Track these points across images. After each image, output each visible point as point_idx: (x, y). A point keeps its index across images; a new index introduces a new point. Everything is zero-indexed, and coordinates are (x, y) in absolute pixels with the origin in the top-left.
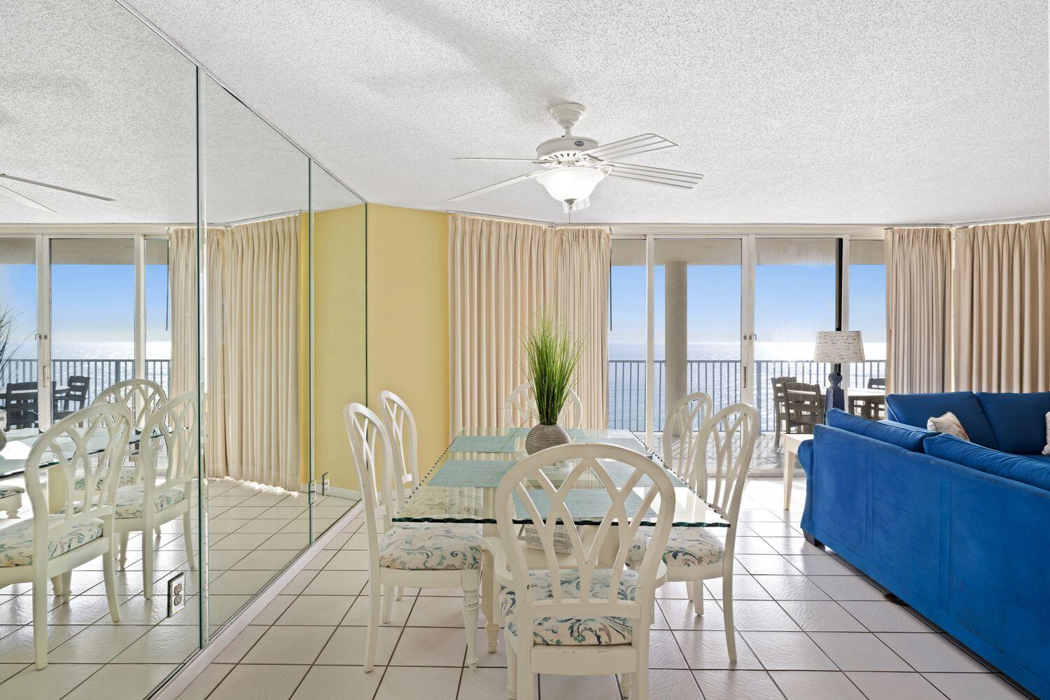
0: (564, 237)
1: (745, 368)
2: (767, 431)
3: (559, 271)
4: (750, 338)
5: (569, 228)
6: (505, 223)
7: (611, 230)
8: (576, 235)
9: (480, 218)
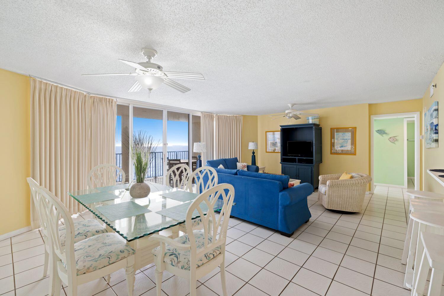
0: (95, 100)
1: (165, 155)
2: (158, 176)
3: (92, 114)
4: (166, 145)
5: (97, 96)
6: (65, 89)
7: (117, 100)
8: (101, 100)
9: (51, 83)
